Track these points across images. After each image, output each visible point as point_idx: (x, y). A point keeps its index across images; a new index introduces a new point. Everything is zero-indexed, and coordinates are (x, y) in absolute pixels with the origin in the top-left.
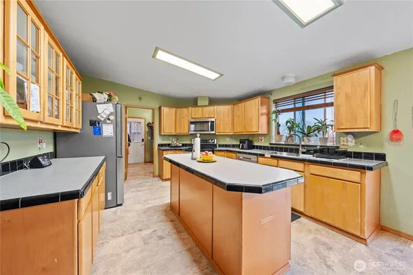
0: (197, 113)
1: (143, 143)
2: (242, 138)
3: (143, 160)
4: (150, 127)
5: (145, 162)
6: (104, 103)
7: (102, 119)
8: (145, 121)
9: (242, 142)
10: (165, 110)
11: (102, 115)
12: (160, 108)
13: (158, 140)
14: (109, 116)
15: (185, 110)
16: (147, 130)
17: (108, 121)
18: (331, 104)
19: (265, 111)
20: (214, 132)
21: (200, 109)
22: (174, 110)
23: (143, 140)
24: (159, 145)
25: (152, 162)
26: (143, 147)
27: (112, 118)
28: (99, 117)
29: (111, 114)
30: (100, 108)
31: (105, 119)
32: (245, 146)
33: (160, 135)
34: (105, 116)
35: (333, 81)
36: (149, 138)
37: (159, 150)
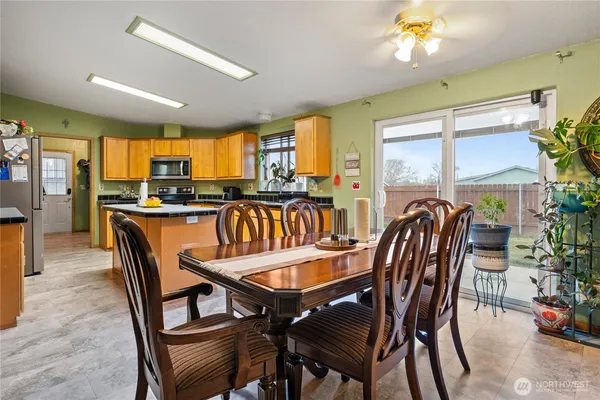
0: (163, 149)
1: (70, 196)
2: (226, 185)
3: (69, 228)
4: (84, 167)
5: (75, 231)
6: (13, 137)
7: (11, 159)
8: (74, 158)
9: (226, 190)
10: (109, 142)
11: (11, 152)
12: (101, 139)
13: (98, 189)
14: (21, 154)
15: (143, 143)
16: (78, 172)
17: (19, 162)
18: (293, 148)
19: (252, 149)
20: (188, 177)
21: (169, 142)
22: (125, 142)
23: (69, 191)
24: (100, 197)
25: (87, 230)
26: (70, 204)
27: (26, 157)
28: (6, 156)
29: (24, 152)
30: (8, 144)
31: (16, 159)
32: (230, 195)
33: (102, 181)
34: (15, 155)
35: (294, 125)
36: (83, 187)
37: (99, 204)
